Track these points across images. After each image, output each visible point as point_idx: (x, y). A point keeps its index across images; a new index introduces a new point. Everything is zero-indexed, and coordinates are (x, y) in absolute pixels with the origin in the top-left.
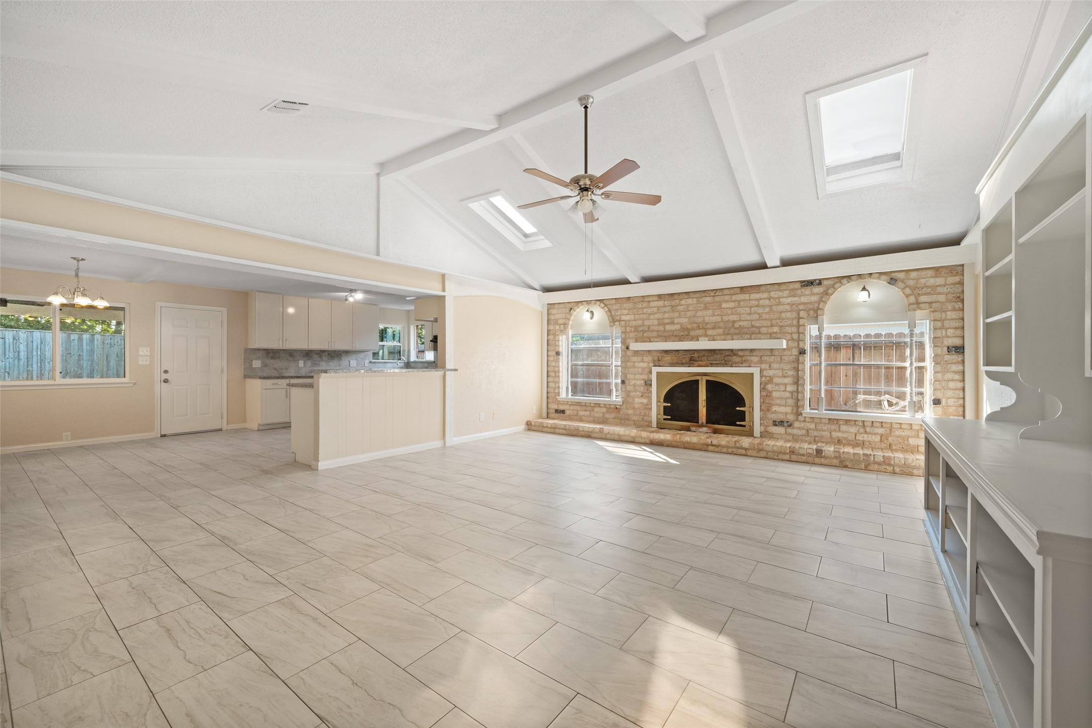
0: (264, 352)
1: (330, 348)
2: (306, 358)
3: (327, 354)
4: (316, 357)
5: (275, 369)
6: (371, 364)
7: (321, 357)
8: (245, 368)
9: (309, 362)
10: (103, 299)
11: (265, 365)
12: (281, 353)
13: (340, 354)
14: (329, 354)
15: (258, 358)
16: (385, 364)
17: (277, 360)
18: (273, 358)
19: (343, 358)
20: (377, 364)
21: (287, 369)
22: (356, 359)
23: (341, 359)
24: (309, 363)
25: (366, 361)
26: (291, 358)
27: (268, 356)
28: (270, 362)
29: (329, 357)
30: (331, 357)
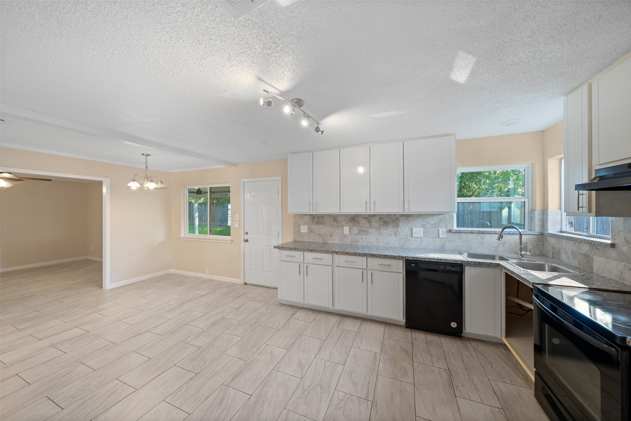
0: (310, 217)
1: (368, 211)
2: (352, 224)
3: (378, 218)
4: (363, 222)
5: (320, 235)
6: (451, 235)
7: (370, 222)
8: (294, 233)
9: (355, 228)
10: (153, 182)
11: (311, 231)
12: (325, 218)
13: (397, 219)
14: (380, 219)
15: (305, 224)
16: (481, 235)
17: (321, 226)
18: (318, 223)
19: (401, 224)
20: (464, 235)
21: (331, 236)
22: (423, 226)
23: (398, 226)
24: (355, 230)
25: (440, 230)
26: (336, 224)
27: (313, 221)
28: (315, 227)
29: (381, 223)
30: (384, 222)
